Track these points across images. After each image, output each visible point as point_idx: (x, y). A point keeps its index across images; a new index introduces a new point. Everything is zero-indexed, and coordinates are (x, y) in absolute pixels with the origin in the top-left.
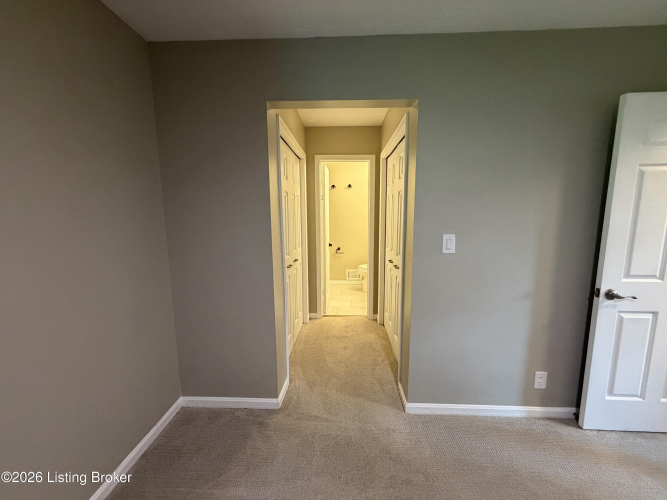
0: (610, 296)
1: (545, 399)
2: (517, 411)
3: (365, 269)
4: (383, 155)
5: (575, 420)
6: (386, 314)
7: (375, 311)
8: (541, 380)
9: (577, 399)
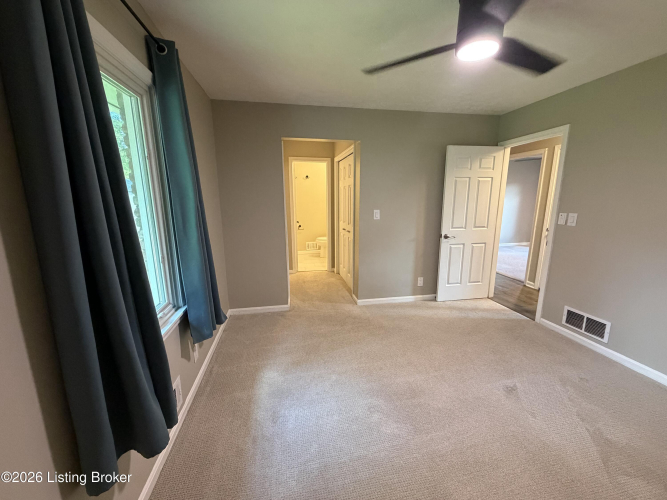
0: (446, 237)
1: (422, 291)
2: (410, 299)
3: (325, 240)
4: (336, 159)
5: (435, 299)
6: (341, 266)
7: (333, 266)
8: (420, 282)
9: (434, 290)
